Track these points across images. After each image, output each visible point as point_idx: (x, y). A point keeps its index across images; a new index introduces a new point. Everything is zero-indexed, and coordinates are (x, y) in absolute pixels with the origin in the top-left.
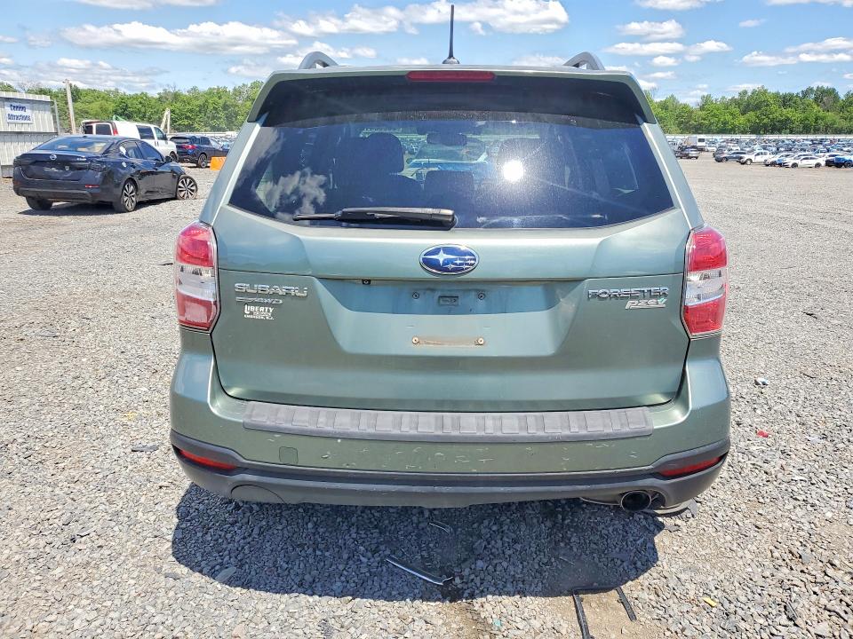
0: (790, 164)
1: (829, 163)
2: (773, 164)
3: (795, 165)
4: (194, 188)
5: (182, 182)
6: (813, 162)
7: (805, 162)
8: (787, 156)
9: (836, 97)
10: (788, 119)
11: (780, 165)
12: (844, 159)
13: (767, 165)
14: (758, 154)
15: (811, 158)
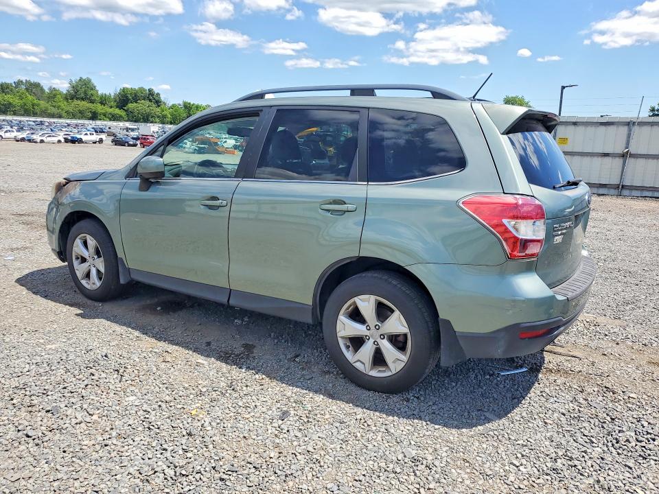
0: (38, 141)
1: (66, 141)
2: (23, 140)
3: (42, 141)
6: (55, 139)
7: (49, 139)
8: (32, 134)
9: (42, 90)
10: (10, 104)
11: (29, 141)
12: (76, 138)
13: (18, 141)
14: (6, 132)
15: (53, 136)
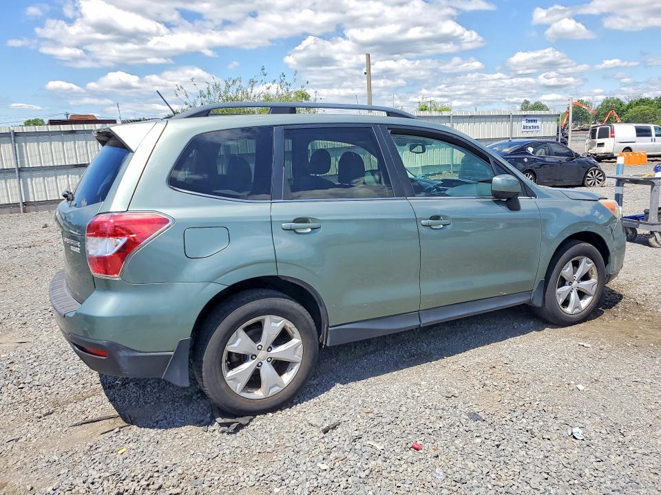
4: (602, 178)
5: (591, 173)
